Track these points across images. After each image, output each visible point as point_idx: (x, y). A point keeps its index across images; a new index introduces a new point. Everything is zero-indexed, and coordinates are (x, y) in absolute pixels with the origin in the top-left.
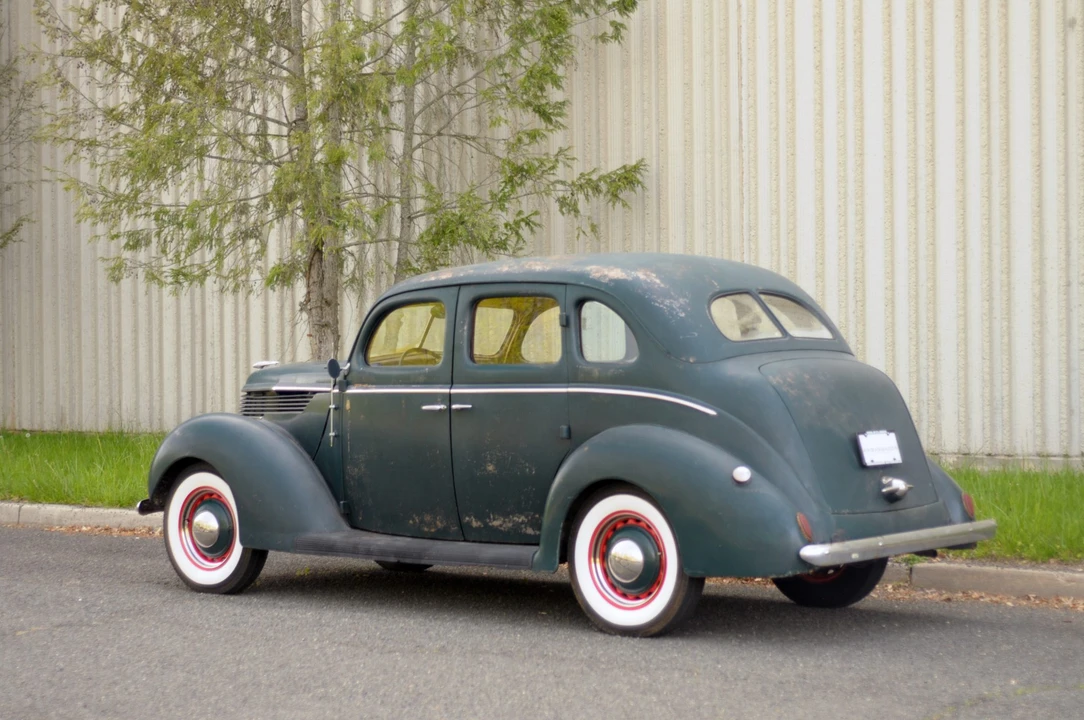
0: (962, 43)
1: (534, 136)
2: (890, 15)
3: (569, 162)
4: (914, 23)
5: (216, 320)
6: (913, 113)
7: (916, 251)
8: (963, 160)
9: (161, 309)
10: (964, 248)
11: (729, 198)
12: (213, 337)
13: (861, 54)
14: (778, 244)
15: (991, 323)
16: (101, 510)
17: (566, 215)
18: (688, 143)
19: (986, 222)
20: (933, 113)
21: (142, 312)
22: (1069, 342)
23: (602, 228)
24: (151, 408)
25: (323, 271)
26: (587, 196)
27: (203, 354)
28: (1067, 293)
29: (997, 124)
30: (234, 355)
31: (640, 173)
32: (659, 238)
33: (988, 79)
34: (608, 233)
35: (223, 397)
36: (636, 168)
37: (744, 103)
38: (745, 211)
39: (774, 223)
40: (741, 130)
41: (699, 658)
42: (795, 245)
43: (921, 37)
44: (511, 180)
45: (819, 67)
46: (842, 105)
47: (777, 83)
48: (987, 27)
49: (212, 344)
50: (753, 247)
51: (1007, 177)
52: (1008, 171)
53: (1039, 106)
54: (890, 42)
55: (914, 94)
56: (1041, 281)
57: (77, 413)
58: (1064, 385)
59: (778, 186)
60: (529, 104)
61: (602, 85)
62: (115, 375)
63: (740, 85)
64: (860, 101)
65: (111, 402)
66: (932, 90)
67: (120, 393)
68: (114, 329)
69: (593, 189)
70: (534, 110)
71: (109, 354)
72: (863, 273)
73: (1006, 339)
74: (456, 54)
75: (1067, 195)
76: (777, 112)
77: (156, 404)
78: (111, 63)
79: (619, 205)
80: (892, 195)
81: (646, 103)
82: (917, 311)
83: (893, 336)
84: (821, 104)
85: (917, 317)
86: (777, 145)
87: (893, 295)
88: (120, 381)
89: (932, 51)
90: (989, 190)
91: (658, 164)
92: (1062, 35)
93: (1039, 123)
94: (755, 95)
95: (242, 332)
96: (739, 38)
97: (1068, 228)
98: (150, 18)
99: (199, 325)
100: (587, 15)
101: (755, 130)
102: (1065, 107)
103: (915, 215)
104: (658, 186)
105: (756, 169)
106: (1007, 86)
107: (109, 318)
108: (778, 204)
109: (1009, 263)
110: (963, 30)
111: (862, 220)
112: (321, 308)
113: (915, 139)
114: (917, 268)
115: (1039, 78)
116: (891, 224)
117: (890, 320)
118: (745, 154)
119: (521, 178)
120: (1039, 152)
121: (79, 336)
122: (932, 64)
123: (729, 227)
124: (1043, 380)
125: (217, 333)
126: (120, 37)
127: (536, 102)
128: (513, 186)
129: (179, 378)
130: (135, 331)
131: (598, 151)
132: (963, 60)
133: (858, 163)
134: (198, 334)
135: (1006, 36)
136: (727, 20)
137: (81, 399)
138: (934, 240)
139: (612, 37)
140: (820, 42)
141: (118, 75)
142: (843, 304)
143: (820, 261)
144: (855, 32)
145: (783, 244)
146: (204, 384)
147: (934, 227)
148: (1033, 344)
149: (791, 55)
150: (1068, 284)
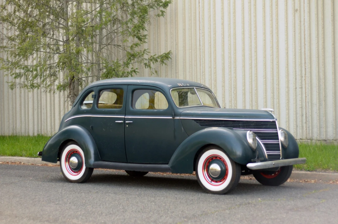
0: (265, 16)
1: (136, 45)
2: (243, 8)
3: (147, 53)
4: (250, 10)
5: (45, 102)
6: (250, 38)
7: (252, 79)
8: (265, 51)
9: (28, 98)
10: (265, 78)
11: (196, 63)
12: (44, 107)
13: (235, 20)
14: (211, 77)
15: (273, 100)
16: (6, 157)
17: (147, 68)
18: (184, 47)
19: (272, 70)
20: (256, 37)
21: (23, 99)
22: (296, 105)
23: (159, 73)
24: (25, 128)
25: (74, 86)
26: (153, 63)
27: (41, 112)
28: (296, 91)
29: (275, 40)
30: (50, 112)
31: (170, 55)
32: (176, 76)
33: (272, 27)
34: (161, 74)
35: (47, 125)
36: (169, 53)
37: (201, 34)
38: (201, 67)
39: (210, 71)
40: (200, 43)
41: (171, 194)
42: (216, 77)
43: (253, 15)
44: (130, 58)
45: (223, 24)
46: (230, 35)
47: (210, 29)
48: (272, 12)
49: (44, 109)
50: (204, 78)
51: (278, 57)
52: (278, 55)
53: (287, 35)
54: (244, 16)
55: (251, 32)
56: (288, 87)
57: (3, 130)
58: (295, 118)
59: (211, 60)
60: (135, 35)
61: (159, 30)
62: (15, 118)
63: (200, 29)
64: (235, 34)
65: (13, 126)
66: (256, 30)
67: (16, 124)
68: (14, 104)
69: (155, 60)
70: (136, 37)
71: (13, 112)
72: (236, 85)
73: (278, 105)
74: (115, 21)
75: (295, 62)
76: (210, 37)
77: (27, 127)
78: (10, 23)
79: (164, 65)
80: (244, 62)
81: (172, 35)
82: (252, 97)
83: (245, 104)
84: (223, 35)
85: (252, 98)
86: (211, 47)
87: (245, 92)
88: (16, 120)
89: (256, 19)
90: (273, 60)
91: (176, 53)
92: (293, 14)
93: (287, 40)
94: (204, 32)
95: (52, 105)
96: (199, 15)
97: (296, 71)
98: (22, 9)
99: (40, 103)
100: (154, 9)
101: (204, 43)
102: (295, 35)
103: (251, 68)
104: (176, 60)
105: (204, 55)
106: (278, 29)
107: (13, 101)
108: (211, 65)
109: (279, 82)
110: (265, 13)
111: (236, 70)
112: (74, 97)
113: (251, 45)
114: (252, 84)
115: (287, 27)
116: (244, 71)
117: (244, 99)
118: (201, 50)
119: (133, 58)
120: (287, 49)
121: (4, 107)
122: (256, 23)
123: (197, 72)
124: (289, 117)
125: (45, 105)
126: (13, 14)
127: (137, 35)
128: (130, 60)
129: (34, 119)
130: (21, 105)
131: (158, 50)
132: (265, 21)
133: (235, 52)
134: (39, 105)
135: (277, 14)
136: (196, 10)
137: (4, 126)
138: (257, 75)
139: (161, 15)
140: (223, 16)
141: (12, 26)
142: (230, 95)
143: (223, 82)
144: (233, 13)
145: (213, 77)
146: (41, 121)
147: (257, 71)
148: (286, 106)
149: (215, 20)
150: (296, 88)
